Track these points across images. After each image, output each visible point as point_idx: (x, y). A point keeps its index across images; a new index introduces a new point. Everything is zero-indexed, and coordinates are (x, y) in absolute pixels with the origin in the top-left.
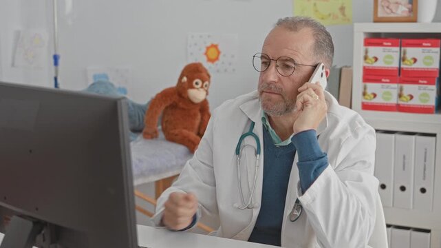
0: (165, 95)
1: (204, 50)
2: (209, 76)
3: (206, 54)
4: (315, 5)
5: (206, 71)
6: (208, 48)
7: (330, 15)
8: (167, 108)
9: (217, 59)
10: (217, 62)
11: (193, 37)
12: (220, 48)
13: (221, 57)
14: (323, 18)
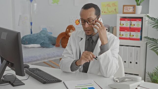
0: (62, 34)
1: (75, 21)
2: (75, 29)
3: (75, 22)
4: (107, 8)
5: (74, 27)
6: (76, 21)
7: (112, 11)
8: (62, 38)
11: (72, 17)
14: (110, 12)
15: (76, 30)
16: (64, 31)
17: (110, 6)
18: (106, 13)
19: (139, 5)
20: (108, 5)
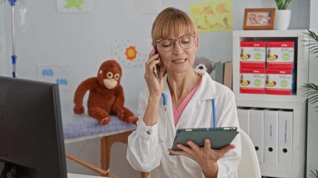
1: (125, 51)
3: (126, 54)
4: (205, 17)
6: (128, 49)
7: (216, 24)
9: (134, 57)
10: (134, 60)
11: (116, 41)
12: (137, 49)
13: (137, 56)
14: (211, 27)
17: (212, 12)
18: (203, 29)
19: (282, 7)
20: (208, 10)
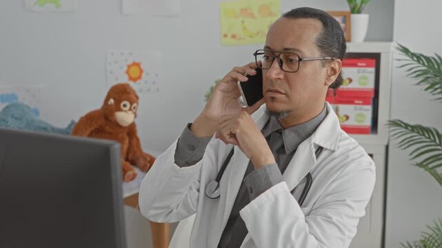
0: (89, 118)
1: (125, 68)
2: (137, 97)
3: (127, 72)
4: (243, 22)
5: (134, 92)
6: (129, 67)
7: (258, 33)
8: (92, 132)
9: (139, 77)
10: (139, 81)
11: (113, 54)
12: (143, 66)
13: (144, 75)
14: (251, 37)
15: (140, 101)
16: (98, 105)
17: (252, 16)
18: (240, 39)
19: (355, 10)
20: (246, 12)
